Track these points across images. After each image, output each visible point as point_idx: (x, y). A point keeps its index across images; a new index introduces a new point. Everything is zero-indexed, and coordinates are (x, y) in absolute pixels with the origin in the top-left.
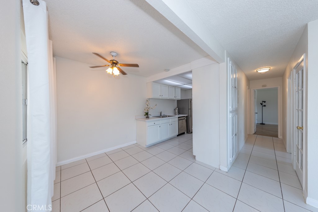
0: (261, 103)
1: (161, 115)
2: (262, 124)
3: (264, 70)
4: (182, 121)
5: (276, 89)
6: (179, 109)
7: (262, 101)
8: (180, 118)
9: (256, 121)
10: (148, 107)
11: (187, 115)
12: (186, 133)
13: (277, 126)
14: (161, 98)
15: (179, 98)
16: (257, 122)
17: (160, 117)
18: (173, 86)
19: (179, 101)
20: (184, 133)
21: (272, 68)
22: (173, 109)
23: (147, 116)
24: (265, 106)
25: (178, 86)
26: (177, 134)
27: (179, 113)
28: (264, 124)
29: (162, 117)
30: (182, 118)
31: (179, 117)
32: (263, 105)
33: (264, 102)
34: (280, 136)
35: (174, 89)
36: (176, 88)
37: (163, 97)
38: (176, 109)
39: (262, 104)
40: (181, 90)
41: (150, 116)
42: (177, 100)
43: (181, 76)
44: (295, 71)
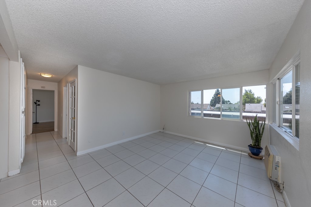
2: (36, 123)
3: (47, 76)
7: (37, 101)
24: (39, 105)
28: (38, 123)
32: (37, 104)
33: (39, 101)
34: (56, 130)
39: (35, 103)
44: (70, 84)
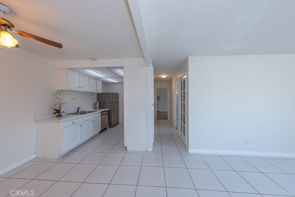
0: (157, 98)
1: (78, 111)
3: (164, 76)
4: (105, 116)
5: (167, 89)
6: (100, 104)
8: (103, 113)
10: (61, 101)
11: (109, 109)
12: (108, 127)
13: (167, 112)
14: (79, 90)
15: (100, 91)
17: (78, 114)
18: (94, 78)
19: (99, 95)
20: (106, 129)
21: (168, 76)
22: (93, 104)
23: (58, 114)
24: (159, 99)
25: (99, 79)
26: (100, 130)
27: (100, 108)
28: (159, 112)
29: (80, 114)
30: (105, 113)
31: (101, 112)
33: (159, 97)
34: (169, 119)
35: (95, 81)
36: (97, 80)
37: (81, 89)
38: (97, 104)
40: (102, 82)
41: (63, 114)
42: (97, 94)
43: (109, 70)
44: (179, 80)
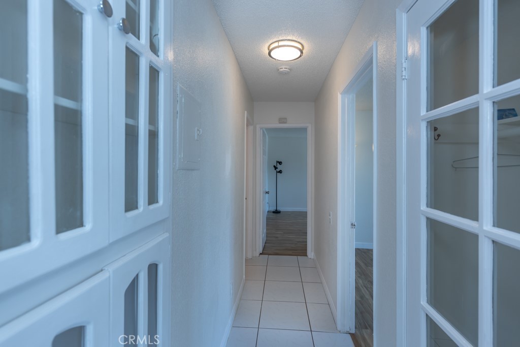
0: (274, 166)
2: (277, 212)
7: (277, 162)
9: (267, 205)
16: (267, 209)
28: (280, 212)
32: (278, 170)
33: (280, 163)
34: (311, 253)
39: (276, 168)
